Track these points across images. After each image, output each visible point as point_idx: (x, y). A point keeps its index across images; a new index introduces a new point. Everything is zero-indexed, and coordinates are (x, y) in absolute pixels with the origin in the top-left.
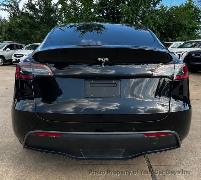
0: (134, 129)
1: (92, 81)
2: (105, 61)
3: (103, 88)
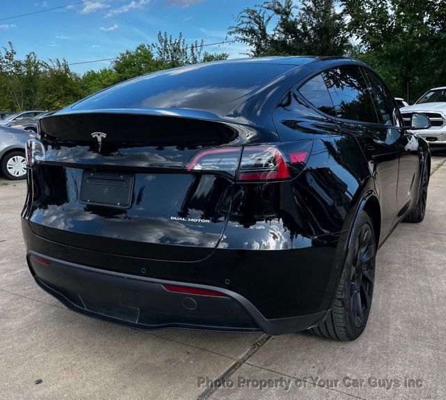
0: (144, 270)
1: (92, 174)
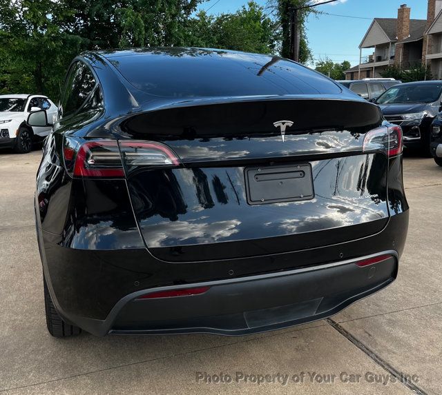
1: (259, 170)
2: (287, 127)
3: (281, 182)
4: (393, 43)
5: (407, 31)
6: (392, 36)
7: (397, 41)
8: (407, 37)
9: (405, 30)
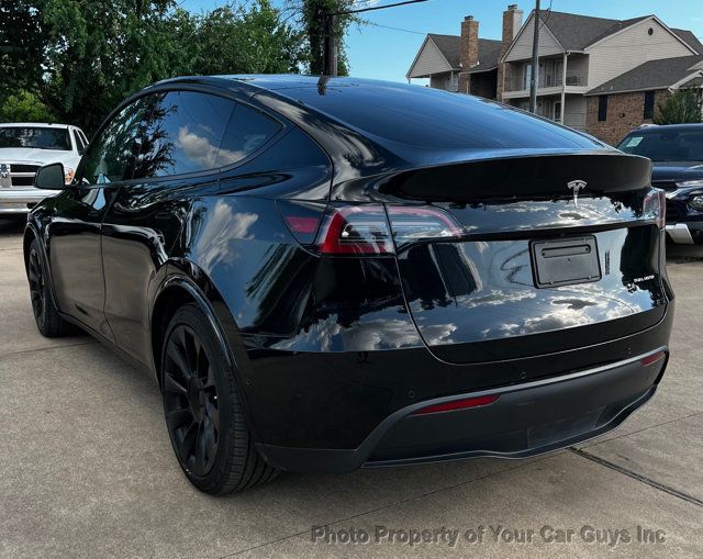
4: (456, 73)
5: (475, 56)
6: (454, 61)
7: (461, 70)
8: (475, 65)
9: (472, 55)
